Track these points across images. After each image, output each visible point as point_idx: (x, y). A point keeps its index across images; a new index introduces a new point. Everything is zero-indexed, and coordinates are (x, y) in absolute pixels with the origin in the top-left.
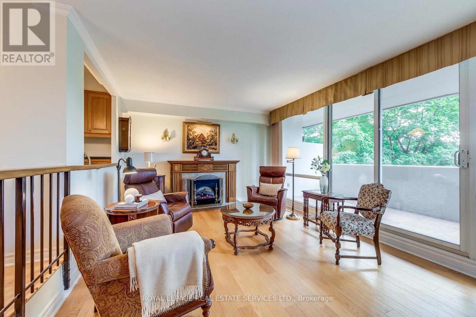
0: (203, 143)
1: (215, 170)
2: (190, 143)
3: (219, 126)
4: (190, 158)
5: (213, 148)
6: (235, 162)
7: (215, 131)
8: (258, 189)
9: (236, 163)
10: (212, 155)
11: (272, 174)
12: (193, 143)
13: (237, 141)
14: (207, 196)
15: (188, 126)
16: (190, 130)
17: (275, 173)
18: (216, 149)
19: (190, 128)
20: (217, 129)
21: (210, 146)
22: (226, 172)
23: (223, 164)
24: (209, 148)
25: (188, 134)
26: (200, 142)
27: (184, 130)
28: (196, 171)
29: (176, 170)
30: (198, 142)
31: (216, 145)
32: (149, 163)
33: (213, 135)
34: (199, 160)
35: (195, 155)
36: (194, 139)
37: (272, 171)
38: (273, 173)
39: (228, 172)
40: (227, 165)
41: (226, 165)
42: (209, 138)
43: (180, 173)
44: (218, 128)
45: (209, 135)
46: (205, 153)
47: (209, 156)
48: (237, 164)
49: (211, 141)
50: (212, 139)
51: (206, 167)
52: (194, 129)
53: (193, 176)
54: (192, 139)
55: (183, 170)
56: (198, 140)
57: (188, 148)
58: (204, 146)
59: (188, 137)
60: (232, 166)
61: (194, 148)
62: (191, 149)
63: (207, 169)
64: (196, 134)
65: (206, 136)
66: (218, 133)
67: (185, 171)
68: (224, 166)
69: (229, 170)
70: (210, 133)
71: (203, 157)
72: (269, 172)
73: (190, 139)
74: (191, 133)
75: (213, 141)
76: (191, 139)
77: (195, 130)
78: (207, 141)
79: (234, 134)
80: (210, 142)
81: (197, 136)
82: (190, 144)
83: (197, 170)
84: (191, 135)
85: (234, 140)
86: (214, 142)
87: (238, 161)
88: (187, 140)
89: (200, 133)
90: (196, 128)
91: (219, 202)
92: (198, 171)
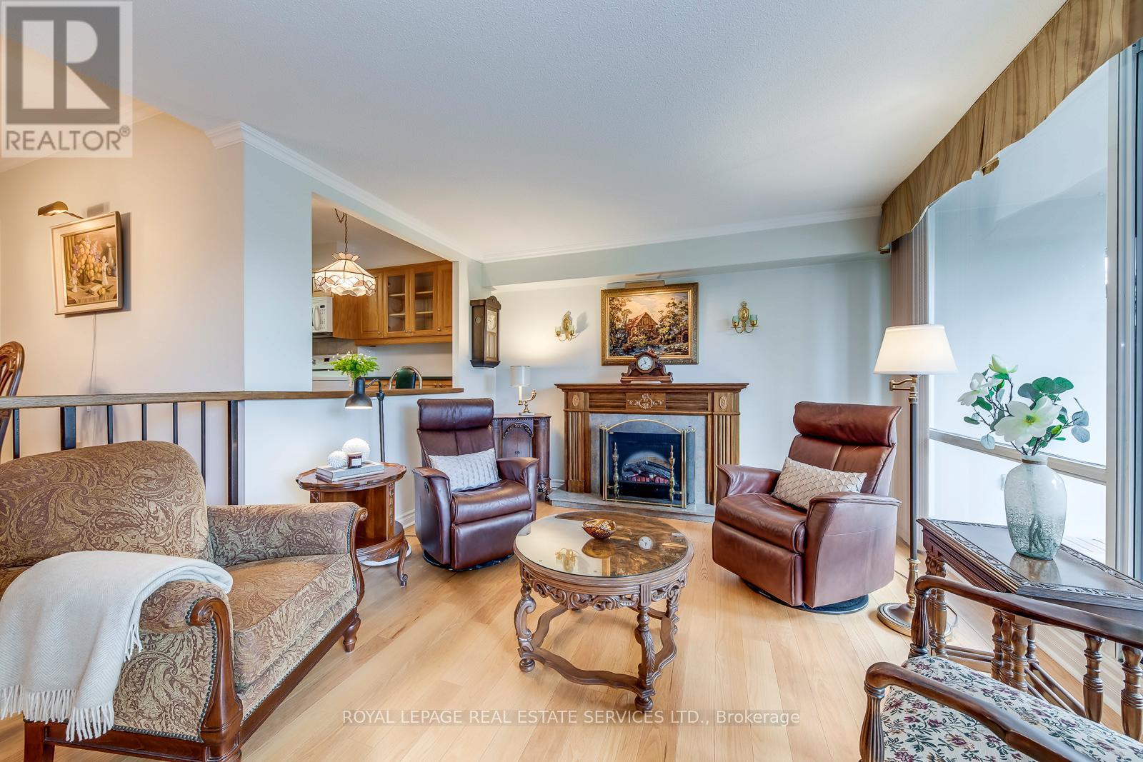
0: (649, 339)
1: (670, 409)
2: (619, 339)
3: (694, 286)
4: (614, 376)
5: (680, 350)
6: (735, 389)
7: (681, 302)
8: (774, 479)
9: (740, 390)
10: (668, 368)
11: (839, 433)
12: (625, 341)
13: (753, 325)
14: (652, 476)
15: (613, 298)
16: (618, 309)
17: (847, 430)
18: (686, 353)
19: (616, 302)
20: (687, 297)
21: (669, 343)
22: (706, 416)
23: (695, 394)
24: (666, 350)
25: (612, 317)
26: (642, 337)
27: (603, 310)
28: (620, 408)
29: (575, 405)
30: (637, 336)
31: (686, 339)
32: (520, 388)
33: (675, 315)
34: (632, 382)
35: (625, 369)
36: (627, 330)
37: (837, 420)
38: (841, 427)
39: (713, 416)
40: (710, 395)
41: (704, 397)
42: (667, 324)
43: (585, 413)
44: (690, 293)
45: (664, 314)
46: (646, 364)
47: (657, 370)
48: (742, 394)
49: (670, 330)
50: (675, 325)
51: (646, 401)
52: (627, 303)
53: (607, 422)
54: (623, 329)
55: (590, 406)
56: (636, 331)
57: (614, 351)
58: (653, 346)
59: (612, 325)
60: (724, 398)
61: (627, 352)
62: (621, 355)
63: (650, 404)
64: (631, 317)
65: (656, 318)
66: (690, 307)
67: (595, 407)
68: (698, 397)
69: (713, 410)
70: (668, 309)
71: (642, 374)
72: (823, 423)
73: (617, 331)
74: (619, 314)
75: (676, 331)
76: (619, 329)
77: (628, 306)
78: (660, 331)
79: (744, 306)
80: (669, 334)
81: (633, 322)
82: (617, 342)
83: (624, 407)
84: (619, 320)
85: (745, 322)
86: (680, 333)
87: (744, 385)
88: (611, 332)
89: (642, 313)
90: (630, 301)
91: (678, 498)
92: (626, 411)
